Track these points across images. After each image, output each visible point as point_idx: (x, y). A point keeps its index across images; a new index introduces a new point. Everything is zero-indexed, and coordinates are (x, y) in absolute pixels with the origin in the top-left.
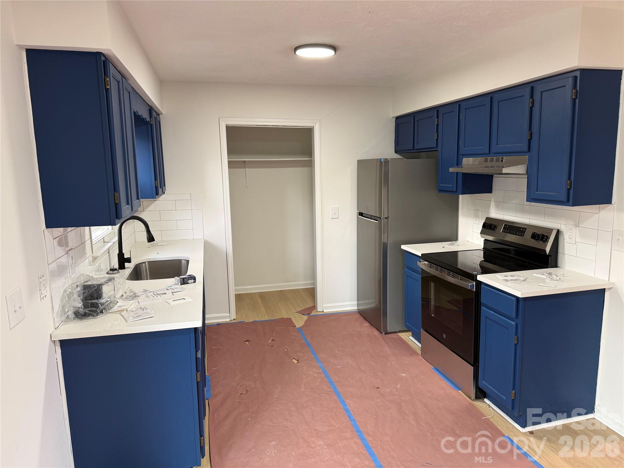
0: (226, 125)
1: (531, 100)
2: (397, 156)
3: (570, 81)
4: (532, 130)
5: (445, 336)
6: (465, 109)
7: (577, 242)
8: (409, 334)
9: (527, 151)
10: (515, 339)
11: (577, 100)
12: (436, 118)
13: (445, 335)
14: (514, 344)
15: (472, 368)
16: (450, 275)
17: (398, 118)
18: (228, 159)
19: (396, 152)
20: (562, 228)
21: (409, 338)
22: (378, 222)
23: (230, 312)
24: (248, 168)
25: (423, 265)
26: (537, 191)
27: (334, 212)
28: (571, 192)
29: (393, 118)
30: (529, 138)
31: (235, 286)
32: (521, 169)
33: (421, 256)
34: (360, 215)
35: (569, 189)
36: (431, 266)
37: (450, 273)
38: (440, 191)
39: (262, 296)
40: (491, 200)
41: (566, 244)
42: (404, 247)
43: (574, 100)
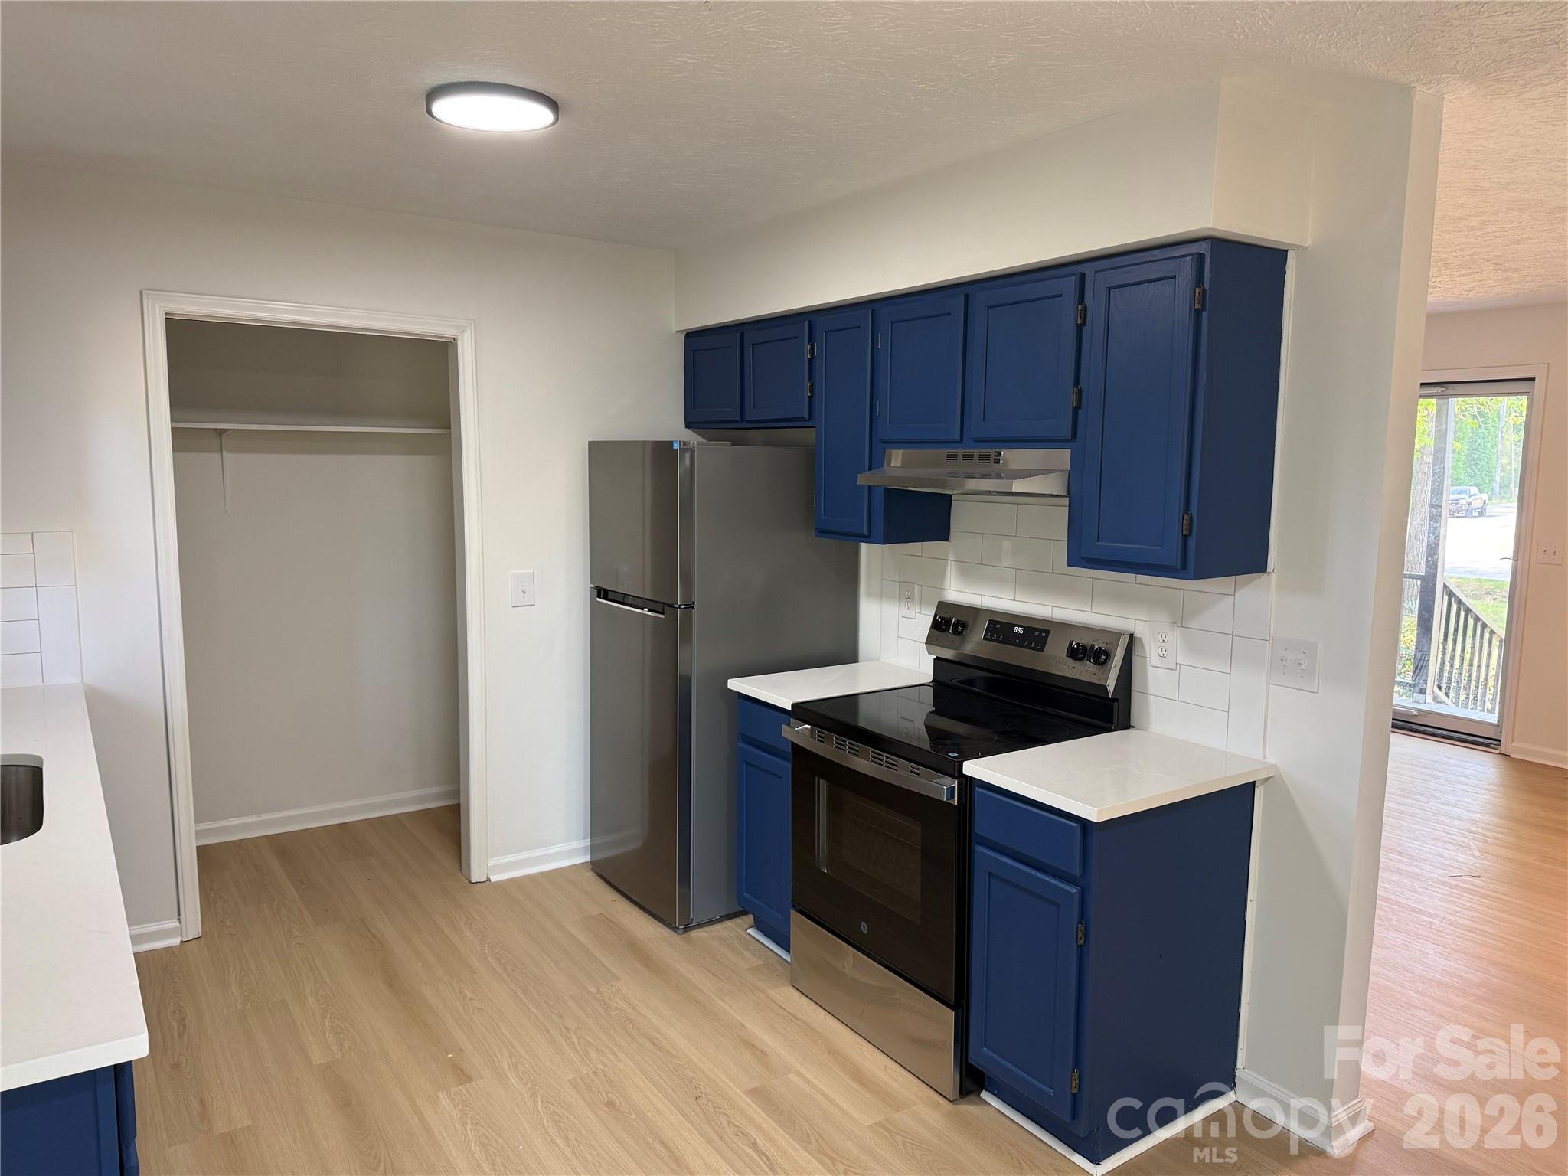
0: (166, 314)
1: (1080, 307)
2: (692, 437)
3: (1188, 267)
4: (1081, 384)
5: (864, 927)
6: (892, 323)
7: (1180, 665)
8: (745, 923)
9: (1070, 438)
10: (1079, 932)
11: (1205, 314)
12: (806, 342)
13: (865, 925)
14: (1076, 947)
15: (950, 1015)
16: (882, 760)
17: (692, 336)
18: (172, 421)
19: (688, 425)
20: (1141, 630)
21: (749, 934)
22: (663, 616)
23: (179, 915)
24: (228, 452)
25: (801, 732)
26: (1098, 541)
27: (523, 586)
28: (1192, 542)
29: (679, 334)
30: (1075, 404)
31: (196, 822)
32: (1052, 484)
33: (790, 709)
34: (599, 597)
35: (1186, 537)
36: (823, 738)
37: (882, 755)
38: (822, 532)
39: (284, 847)
40: (947, 557)
41: (1151, 671)
42: (736, 685)
43: (1198, 313)
